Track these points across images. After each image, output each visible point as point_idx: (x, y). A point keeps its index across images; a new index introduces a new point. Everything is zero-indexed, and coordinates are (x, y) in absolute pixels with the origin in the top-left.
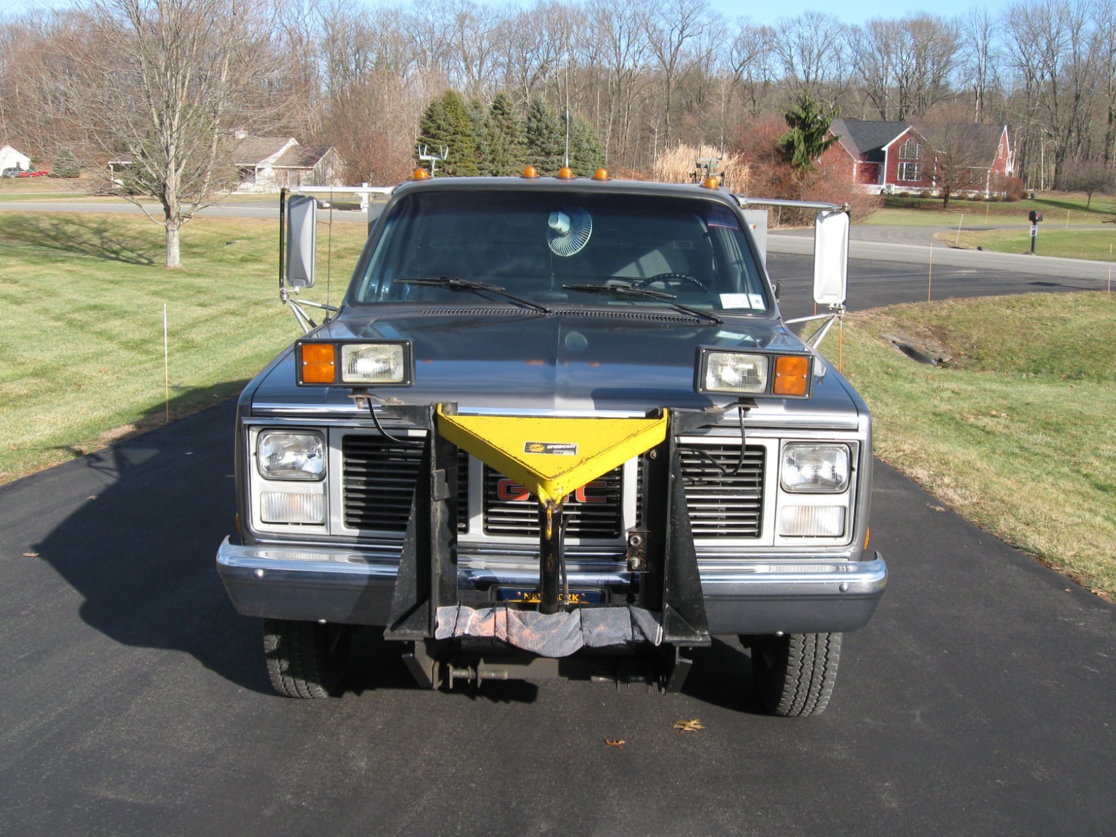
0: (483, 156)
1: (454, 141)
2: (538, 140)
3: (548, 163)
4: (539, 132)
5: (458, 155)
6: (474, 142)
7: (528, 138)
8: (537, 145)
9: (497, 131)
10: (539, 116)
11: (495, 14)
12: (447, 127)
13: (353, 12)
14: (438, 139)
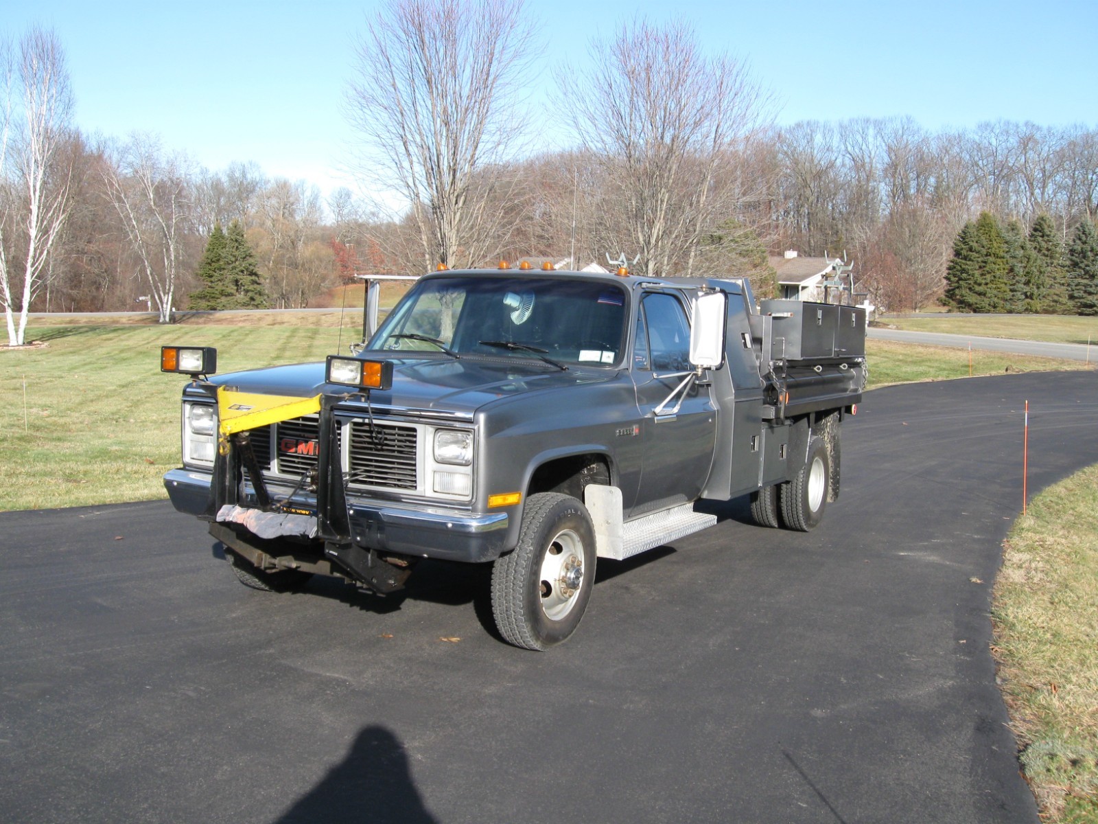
0: (1017, 278)
1: (985, 262)
2: (1082, 262)
3: (1091, 287)
4: (1083, 254)
5: (988, 277)
6: (1007, 263)
7: (1071, 260)
8: (1080, 268)
9: (1034, 253)
10: (1084, 238)
11: (1059, 136)
12: (980, 248)
13: (916, 138)
14: (970, 260)
